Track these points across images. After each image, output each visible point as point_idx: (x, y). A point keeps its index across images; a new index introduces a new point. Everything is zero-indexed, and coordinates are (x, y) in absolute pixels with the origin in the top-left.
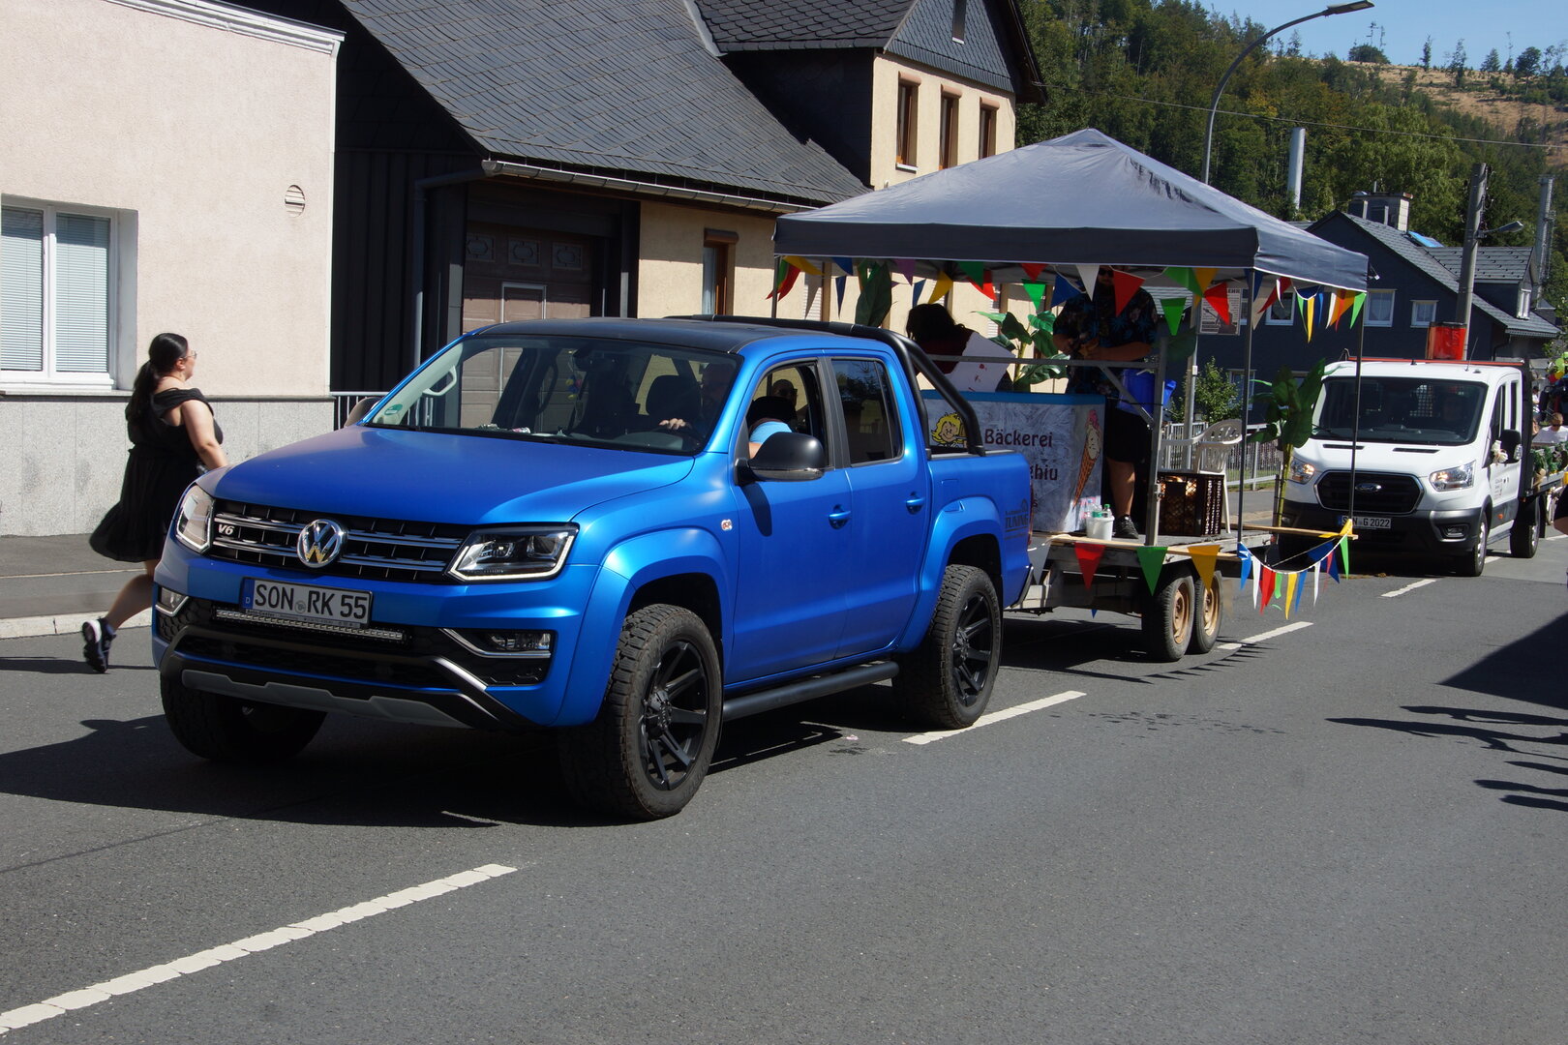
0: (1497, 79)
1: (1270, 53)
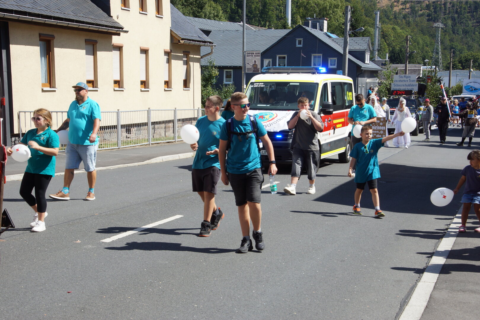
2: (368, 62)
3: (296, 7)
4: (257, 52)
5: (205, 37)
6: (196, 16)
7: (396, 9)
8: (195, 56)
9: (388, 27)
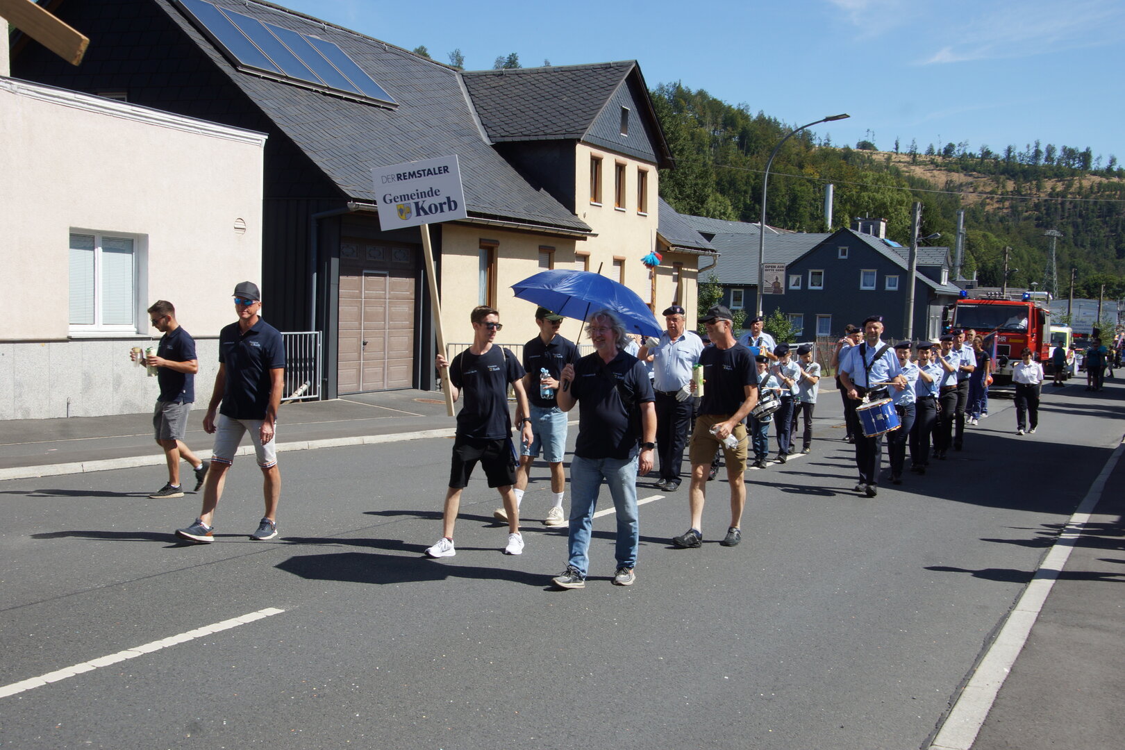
0: (934, 159)
1: (814, 145)
2: (946, 284)
3: (841, 202)
4: (780, 265)
5: (705, 243)
6: (693, 212)
7: (988, 208)
8: (689, 270)
9: (977, 234)
